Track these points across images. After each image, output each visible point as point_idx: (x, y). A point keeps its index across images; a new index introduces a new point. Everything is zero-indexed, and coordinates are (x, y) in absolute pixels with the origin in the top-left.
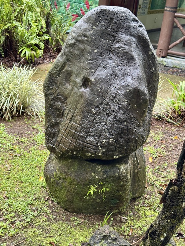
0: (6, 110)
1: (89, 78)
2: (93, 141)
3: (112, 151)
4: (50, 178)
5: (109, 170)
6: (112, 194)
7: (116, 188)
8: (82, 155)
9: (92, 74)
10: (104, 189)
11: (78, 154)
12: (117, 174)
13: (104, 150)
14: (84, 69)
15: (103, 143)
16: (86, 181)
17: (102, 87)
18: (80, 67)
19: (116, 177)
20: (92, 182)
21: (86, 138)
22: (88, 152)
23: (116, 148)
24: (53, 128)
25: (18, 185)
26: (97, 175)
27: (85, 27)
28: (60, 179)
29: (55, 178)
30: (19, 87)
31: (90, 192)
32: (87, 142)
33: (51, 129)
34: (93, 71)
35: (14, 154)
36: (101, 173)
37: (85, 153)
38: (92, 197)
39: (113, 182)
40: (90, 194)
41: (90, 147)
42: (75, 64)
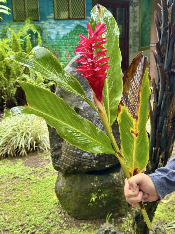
0: (22, 147)
1: (79, 107)
2: (88, 156)
3: (103, 161)
4: (60, 193)
5: (104, 179)
6: (111, 199)
7: (113, 193)
8: (81, 169)
9: (81, 104)
10: (103, 195)
11: (79, 170)
12: (111, 181)
13: (97, 162)
14: (74, 101)
15: (96, 156)
16: (88, 190)
17: (89, 113)
18: (71, 100)
19: (111, 183)
20: (93, 190)
21: (82, 155)
22: (85, 165)
23: (106, 159)
24: (57, 151)
25: (36, 205)
26: (96, 184)
27: (71, 71)
28: (67, 192)
29: (63, 192)
30: (31, 127)
31: (93, 200)
32: (83, 158)
33: (55, 152)
34: (81, 102)
35: (31, 182)
36: (99, 182)
37: (83, 166)
38: (95, 204)
39: (109, 188)
40: (92, 201)
41: (86, 161)
42: (67, 99)
